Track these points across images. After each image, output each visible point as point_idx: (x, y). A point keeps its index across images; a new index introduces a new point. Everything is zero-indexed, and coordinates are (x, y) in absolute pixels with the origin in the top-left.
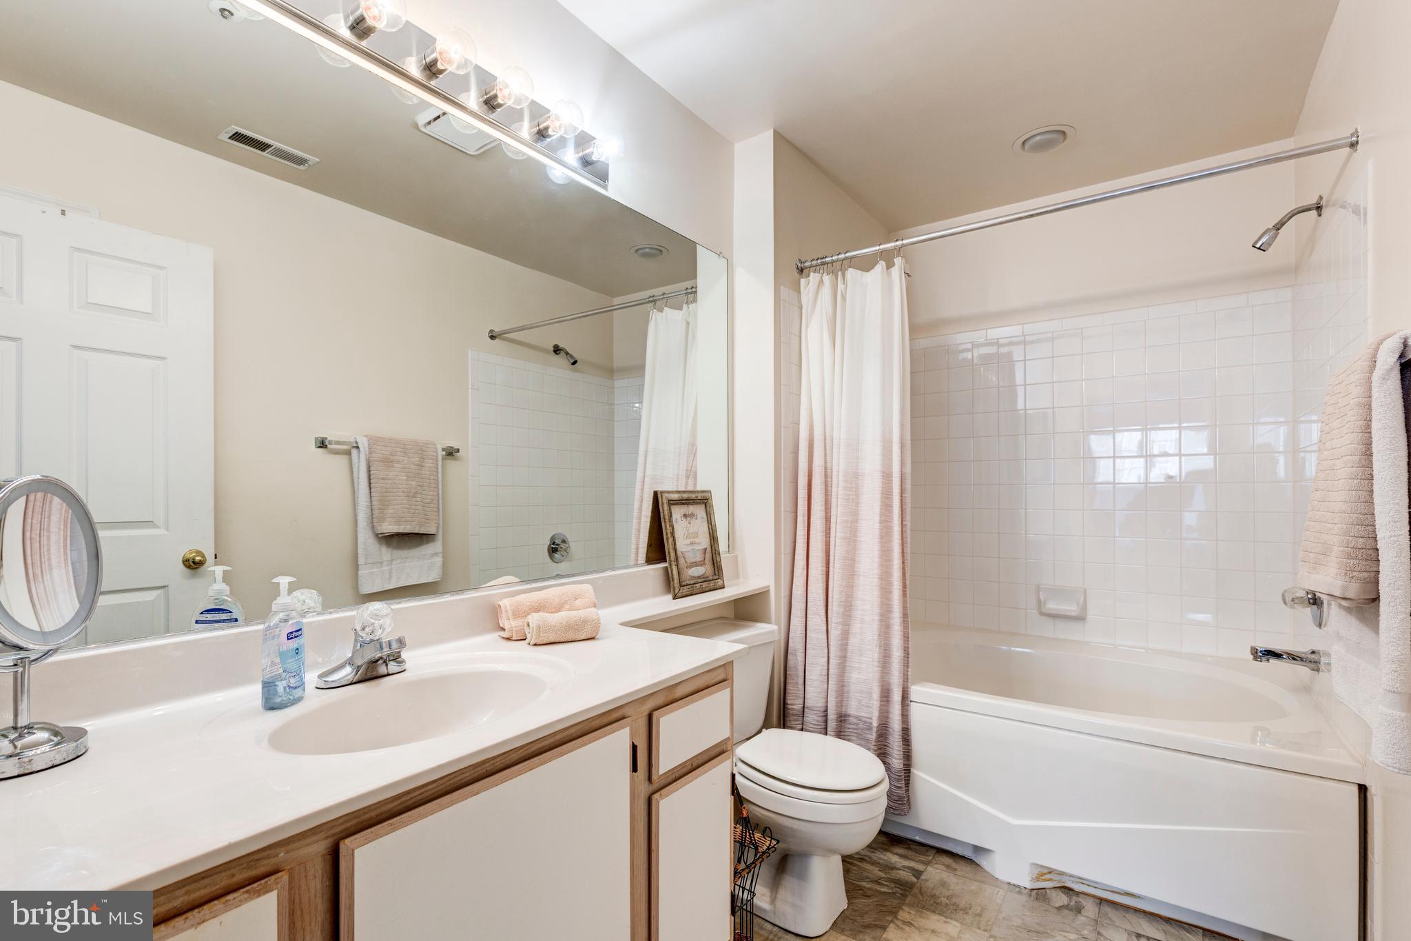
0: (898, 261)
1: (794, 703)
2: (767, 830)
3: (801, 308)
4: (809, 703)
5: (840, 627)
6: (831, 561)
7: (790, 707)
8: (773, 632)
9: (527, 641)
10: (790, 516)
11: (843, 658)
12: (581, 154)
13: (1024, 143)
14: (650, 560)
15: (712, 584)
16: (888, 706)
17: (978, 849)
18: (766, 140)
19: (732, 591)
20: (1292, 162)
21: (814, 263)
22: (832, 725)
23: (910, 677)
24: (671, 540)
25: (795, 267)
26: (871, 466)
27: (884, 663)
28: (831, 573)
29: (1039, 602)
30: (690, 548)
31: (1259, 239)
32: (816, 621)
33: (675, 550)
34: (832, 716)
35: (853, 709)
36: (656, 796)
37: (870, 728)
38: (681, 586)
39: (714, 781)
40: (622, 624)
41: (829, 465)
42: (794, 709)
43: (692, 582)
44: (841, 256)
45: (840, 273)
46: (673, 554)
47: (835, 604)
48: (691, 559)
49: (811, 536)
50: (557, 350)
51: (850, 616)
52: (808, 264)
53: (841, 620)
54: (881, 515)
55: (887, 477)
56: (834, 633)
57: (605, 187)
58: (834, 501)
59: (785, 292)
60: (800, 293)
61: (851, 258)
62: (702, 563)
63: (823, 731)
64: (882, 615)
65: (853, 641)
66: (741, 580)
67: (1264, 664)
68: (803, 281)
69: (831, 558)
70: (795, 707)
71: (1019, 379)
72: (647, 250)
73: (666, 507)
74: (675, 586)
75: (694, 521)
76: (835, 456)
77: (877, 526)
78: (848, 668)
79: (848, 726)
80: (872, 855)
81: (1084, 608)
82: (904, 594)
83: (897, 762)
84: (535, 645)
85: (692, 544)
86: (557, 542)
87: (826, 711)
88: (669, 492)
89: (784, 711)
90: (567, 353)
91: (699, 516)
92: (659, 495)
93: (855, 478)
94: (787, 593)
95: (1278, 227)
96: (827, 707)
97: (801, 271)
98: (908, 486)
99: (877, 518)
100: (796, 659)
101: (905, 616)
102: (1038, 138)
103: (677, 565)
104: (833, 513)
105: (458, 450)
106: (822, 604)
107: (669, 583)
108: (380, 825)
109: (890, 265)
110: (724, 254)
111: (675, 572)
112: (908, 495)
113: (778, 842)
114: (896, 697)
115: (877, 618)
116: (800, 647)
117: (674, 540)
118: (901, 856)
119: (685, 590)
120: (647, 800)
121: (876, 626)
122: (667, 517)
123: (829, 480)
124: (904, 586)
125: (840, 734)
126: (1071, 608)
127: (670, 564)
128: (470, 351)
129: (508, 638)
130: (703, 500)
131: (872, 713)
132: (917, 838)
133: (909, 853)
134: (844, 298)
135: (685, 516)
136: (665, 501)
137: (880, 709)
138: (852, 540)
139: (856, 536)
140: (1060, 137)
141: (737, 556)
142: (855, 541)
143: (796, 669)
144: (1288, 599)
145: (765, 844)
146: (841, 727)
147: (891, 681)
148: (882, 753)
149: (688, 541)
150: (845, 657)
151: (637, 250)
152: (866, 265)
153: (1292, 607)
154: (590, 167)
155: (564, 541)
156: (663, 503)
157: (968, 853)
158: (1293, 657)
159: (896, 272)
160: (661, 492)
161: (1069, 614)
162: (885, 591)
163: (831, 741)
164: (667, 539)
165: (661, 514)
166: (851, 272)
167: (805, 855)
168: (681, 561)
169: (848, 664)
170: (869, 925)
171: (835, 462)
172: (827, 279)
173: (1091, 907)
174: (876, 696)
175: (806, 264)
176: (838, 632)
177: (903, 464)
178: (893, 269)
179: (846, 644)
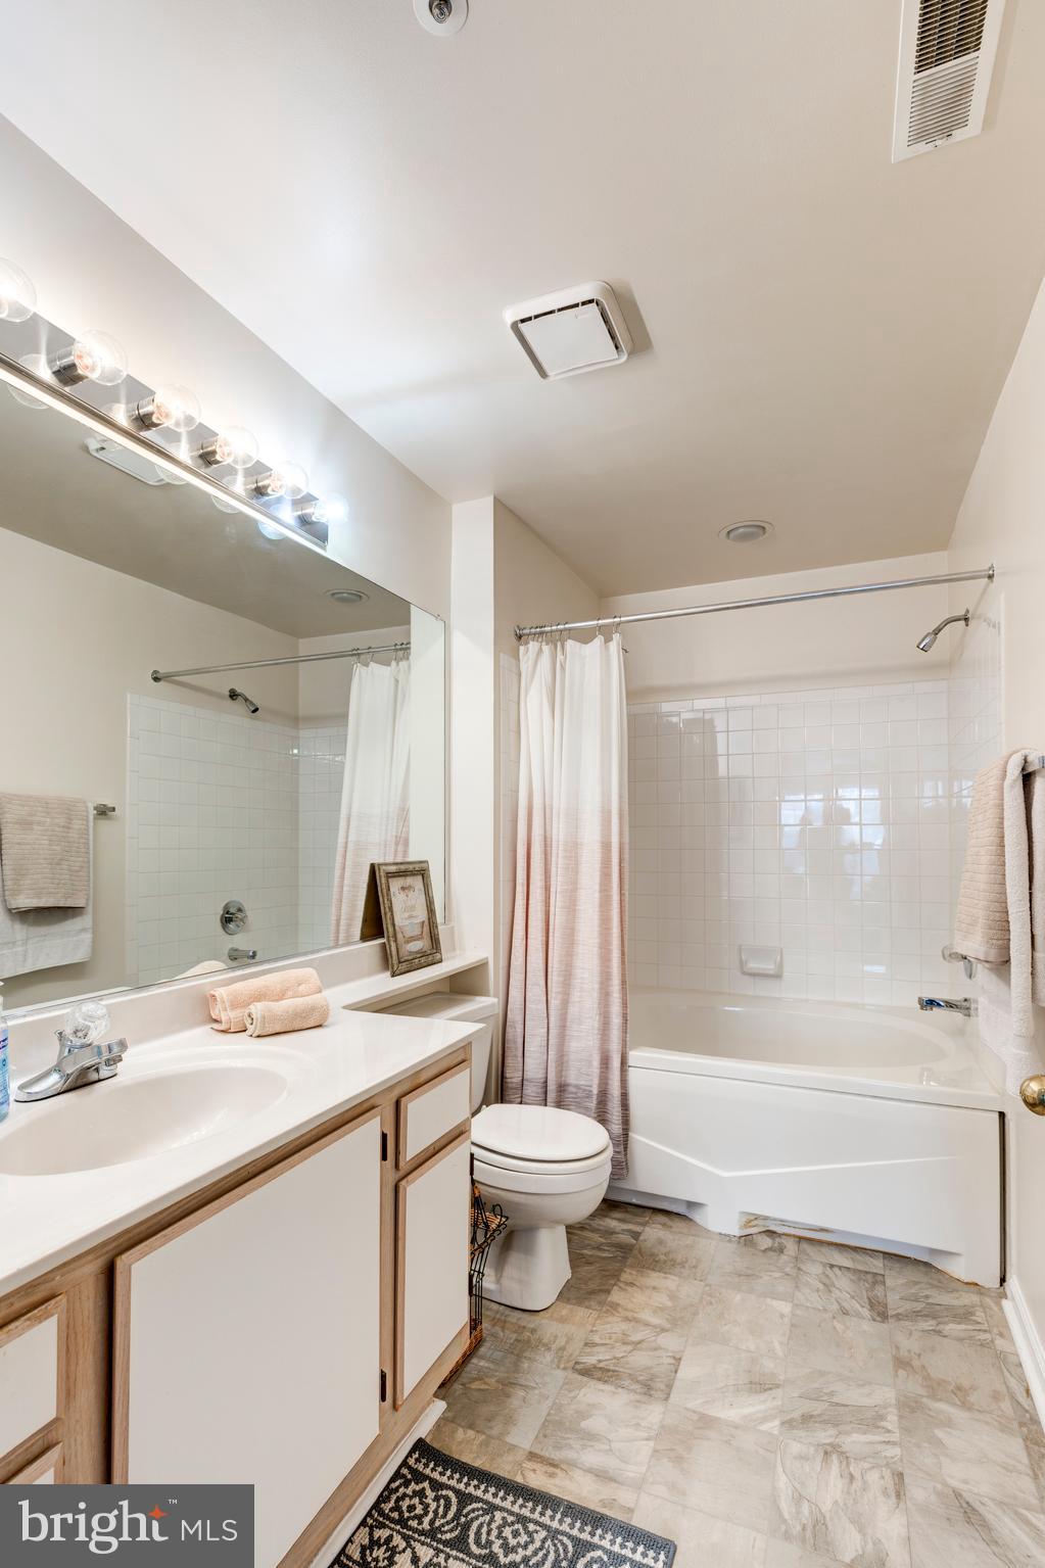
0: (616, 637)
1: (513, 1076)
2: (497, 1209)
3: (520, 675)
4: (529, 1075)
5: (560, 997)
6: (551, 931)
7: (509, 1080)
8: (493, 1005)
9: (248, 1032)
10: (509, 885)
11: (563, 1027)
12: (300, 513)
13: (729, 532)
14: (364, 938)
15: (430, 958)
16: (607, 1073)
17: (691, 1205)
18: (486, 505)
19: (450, 965)
20: (946, 584)
21: (533, 630)
22: (551, 1096)
23: (628, 1043)
24: (389, 915)
25: (513, 633)
26: (591, 835)
27: (604, 1030)
28: (551, 942)
29: (741, 960)
30: (407, 922)
31: (923, 640)
32: (536, 992)
33: (394, 925)
34: (552, 1086)
35: (572, 1078)
36: (403, 1183)
37: (589, 1096)
38: (400, 962)
39: (454, 1163)
40: (344, 1008)
41: (548, 834)
42: (512, 1083)
43: (410, 958)
44: (561, 627)
45: (559, 644)
46: (391, 929)
47: (555, 973)
48: (409, 934)
49: (530, 906)
50: (233, 695)
51: (569, 985)
52: (527, 631)
53: (560, 990)
54: (601, 885)
55: (606, 847)
56: (554, 1003)
57: (324, 548)
58: (553, 869)
59: (505, 659)
60: (519, 660)
61: (570, 629)
62: (419, 937)
63: (543, 1102)
64: (602, 983)
65: (573, 1010)
66: (458, 952)
67: (928, 1012)
68: (522, 648)
69: (551, 927)
70: (513, 1080)
71: (721, 749)
72: (345, 595)
73: (384, 880)
74: (391, 963)
75: (411, 894)
76: (555, 825)
77: (597, 895)
78: (567, 1038)
79: (567, 1096)
80: (592, 1222)
81: (781, 966)
82: (623, 962)
83: (617, 1128)
84: (258, 1036)
85: (411, 917)
86: (232, 910)
87: (546, 1082)
88: (386, 864)
89: (502, 1085)
90: (246, 700)
91: (416, 888)
92: (377, 868)
93: (574, 849)
94: (506, 964)
95: (937, 632)
96: (547, 1078)
97: (520, 637)
98: (626, 856)
99: (597, 887)
100: (516, 1032)
101: (623, 982)
102: (741, 530)
103: (396, 941)
104: (553, 882)
105: (114, 809)
106: (543, 974)
107: (387, 960)
108: (154, 1238)
109: (608, 640)
110: (442, 616)
111: (393, 948)
112: (626, 865)
113: (507, 1218)
114: (616, 1063)
115: (597, 986)
116: (520, 1018)
117: (392, 915)
118: (619, 1220)
119: (404, 967)
120: (394, 1188)
121: (596, 995)
122: (385, 891)
123: (549, 849)
124: (623, 954)
125: (559, 1104)
126: (769, 967)
127: (389, 941)
128: (129, 696)
129: (222, 1031)
130: (421, 871)
131: (592, 1080)
132: (634, 1201)
133: (628, 1216)
134: (563, 668)
135: (403, 888)
136: (382, 874)
137: (600, 1076)
139: (575, 905)
140: (761, 532)
141: (453, 927)
142: (575, 910)
143: (515, 1042)
144: (947, 953)
145: (495, 1222)
146: (560, 1096)
147: (611, 1048)
148: (602, 1119)
149: (406, 915)
150: (564, 1026)
151: (333, 594)
152: (585, 637)
153: (949, 961)
154: (308, 526)
155: (240, 910)
156: (380, 877)
157: (681, 1210)
158: (950, 1005)
159: (614, 646)
160: (379, 865)
161: (767, 972)
162: (605, 959)
163: (550, 1112)
164: (385, 914)
165: (379, 888)
166: (570, 644)
167: (531, 1230)
168: (399, 936)
169: (568, 1033)
170: (593, 1292)
171: (555, 831)
172: (546, 648)
173: (791, 1247)
174: (596, 1063)
175: (525, 631)
176: (558, 1002)
177: (621, 834)
178: (611, 643)
179: (566, 1013)
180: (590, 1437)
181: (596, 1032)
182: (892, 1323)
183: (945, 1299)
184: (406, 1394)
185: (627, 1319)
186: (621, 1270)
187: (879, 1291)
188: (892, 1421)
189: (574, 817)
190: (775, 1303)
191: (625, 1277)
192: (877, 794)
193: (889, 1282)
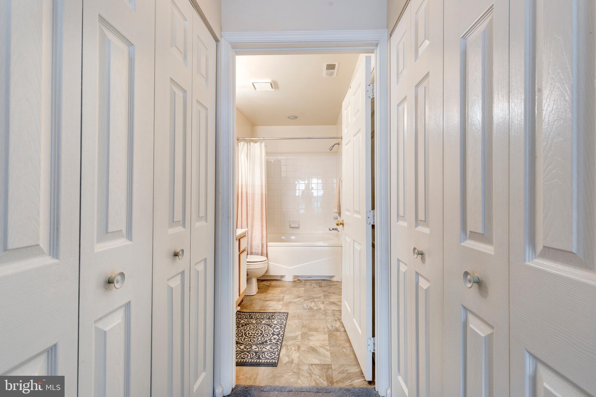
16: (263, 248)
17: (282, 277)
21: (242, 139)
23: (268, 241)
25: (237, 139)
26: (258, 191)
27: (262, 238)
28: (248, 218)
29: (290, 224)
31: (331, 147)
35: (254, 251)
37: (258, 254)
41: (247, 191)
44: (249, 139)
45: (249, 143)
47: (249, 226)
49: (243, 209)
51: (253, 228)
53: (250, 230)
58: (248, 200)
61: (251, 139)
65: (254, 234)
67: (331, 231)
68: (239, 144)
69: (248, 214)
78: (252, 241)
81: (299, 225)
93: (254, 195)
95: (333, 146)
98: (267, 197)
101: (266, 227)
106: (246, 226)
114: (265, 246)
121: (260, 230)
123: (247, 195)
124: (266, 220)
126: (297, 226)
131: (259, 250)
134: (250, 149)
138: (253, 210)
144: (334, 218)
147: (264, 243)
150: (252, 238)
152: (255, 142)
153: (335, 220)
157: (280, 279)
158: (335, 229)
159: (263, 144)
162: (262, 221)
166: (252, 143)
169: (252, 240)
170: (264, 292)
171: (249, 190)
172: (246, 144)
173: (303, 281)
174: (260, 246)
175: (240, 139)
176: (250, 232)
177: (265, 191)
178: (262, 144)
179: (252, 235)
180: (270, 307)
181: (260, 238)
182: (323, 288)
183: (332, 284)
184: (241, 294)
185: (272, 294)
186: (269, 288)
187: (321, 284)
188: (322, 297)
189: (253, 186)
190: (301, 288)
191: (270, 289)
192: (321, 182)
193: (322, 283)
